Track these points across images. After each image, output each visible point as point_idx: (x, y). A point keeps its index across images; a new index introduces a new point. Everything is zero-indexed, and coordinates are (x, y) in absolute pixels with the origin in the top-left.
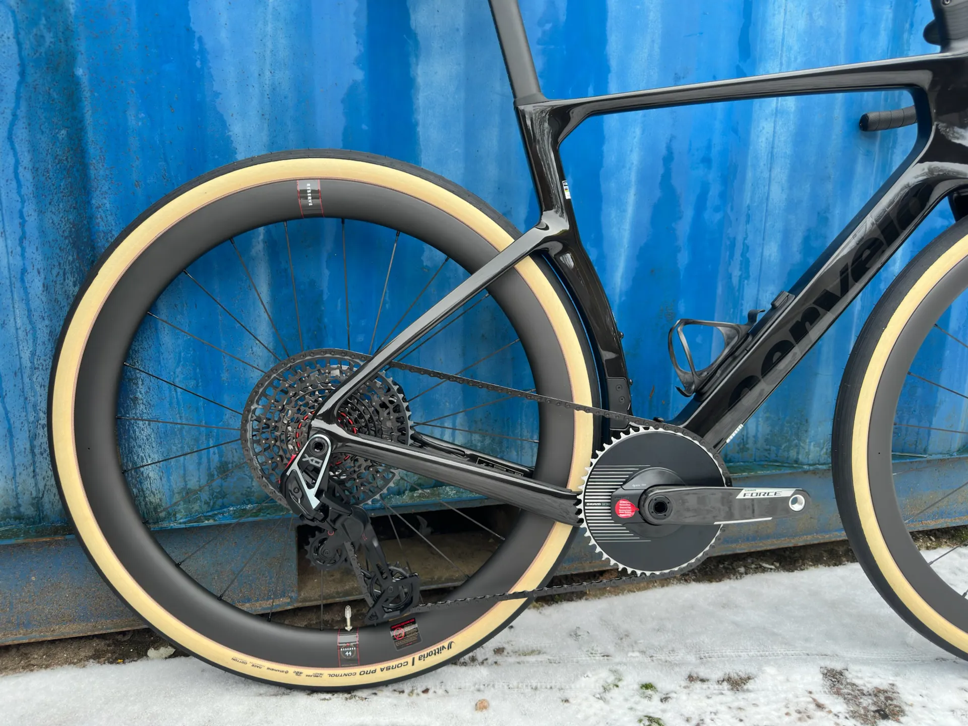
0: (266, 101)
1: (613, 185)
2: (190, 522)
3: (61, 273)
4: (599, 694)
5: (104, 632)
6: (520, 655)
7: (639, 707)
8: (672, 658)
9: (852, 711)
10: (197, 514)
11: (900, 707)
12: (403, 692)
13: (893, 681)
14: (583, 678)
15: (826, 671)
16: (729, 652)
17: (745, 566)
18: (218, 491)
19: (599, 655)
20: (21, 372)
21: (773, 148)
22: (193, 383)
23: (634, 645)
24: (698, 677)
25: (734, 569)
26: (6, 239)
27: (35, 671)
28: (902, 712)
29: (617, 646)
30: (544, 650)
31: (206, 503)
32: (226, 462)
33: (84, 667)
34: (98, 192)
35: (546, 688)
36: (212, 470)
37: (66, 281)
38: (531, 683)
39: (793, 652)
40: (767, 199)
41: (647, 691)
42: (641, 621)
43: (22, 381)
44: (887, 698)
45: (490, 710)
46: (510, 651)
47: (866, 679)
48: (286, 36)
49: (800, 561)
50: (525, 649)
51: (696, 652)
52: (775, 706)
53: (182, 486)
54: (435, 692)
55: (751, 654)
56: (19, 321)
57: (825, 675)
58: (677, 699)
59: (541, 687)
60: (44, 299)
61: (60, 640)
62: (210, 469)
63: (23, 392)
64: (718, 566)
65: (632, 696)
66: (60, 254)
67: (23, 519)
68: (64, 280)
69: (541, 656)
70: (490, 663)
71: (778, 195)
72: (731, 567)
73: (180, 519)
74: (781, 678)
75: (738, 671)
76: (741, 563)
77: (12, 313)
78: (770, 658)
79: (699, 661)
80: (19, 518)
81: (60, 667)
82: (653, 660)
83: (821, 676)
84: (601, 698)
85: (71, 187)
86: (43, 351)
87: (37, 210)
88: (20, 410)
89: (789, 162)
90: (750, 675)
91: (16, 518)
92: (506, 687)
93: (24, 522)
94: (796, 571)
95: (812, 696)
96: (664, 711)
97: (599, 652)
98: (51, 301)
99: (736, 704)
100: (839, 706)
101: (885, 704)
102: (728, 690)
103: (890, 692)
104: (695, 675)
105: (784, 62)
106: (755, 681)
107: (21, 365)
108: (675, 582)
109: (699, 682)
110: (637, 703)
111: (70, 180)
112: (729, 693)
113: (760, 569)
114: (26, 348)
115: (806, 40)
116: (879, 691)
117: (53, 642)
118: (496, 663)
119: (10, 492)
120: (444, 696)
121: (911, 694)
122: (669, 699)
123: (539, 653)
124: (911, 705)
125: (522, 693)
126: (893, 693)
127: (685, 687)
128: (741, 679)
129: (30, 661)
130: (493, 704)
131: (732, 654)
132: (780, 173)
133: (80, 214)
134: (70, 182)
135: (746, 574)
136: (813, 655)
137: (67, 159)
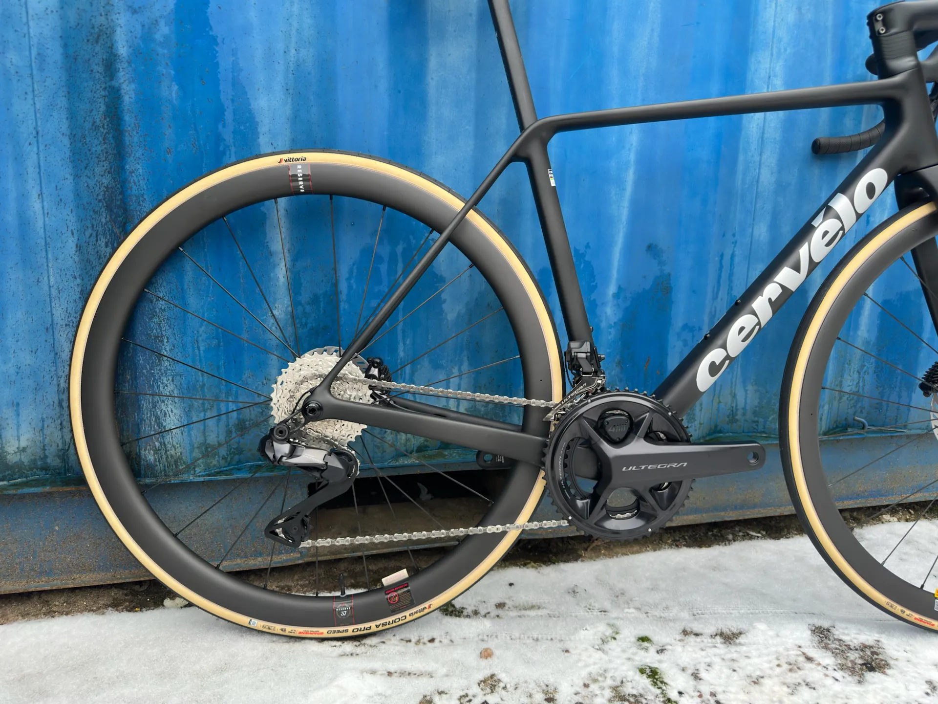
0: (290, 75)
1: (613, 164)
2: (209, 475)
3: (94, 234)
4: (598, 645)
5: (123, 581)
6: (520, 610)
7: (637, 658)
8: (666, 614)
9: (840, 664)
10: (215, 468)
11: (886, 661)
12: (410, 641)
13: (878, 637)
14: (582, 631)
15: (814, 628)
16: (720, 609)
17: (733, 534)
18: (235, 447)
19: (596, 611)
20: (53, 328)
21: (763, 133)
22: (215, 342)
23: (630, 602)
24: (692, 632)
25: (722, 536)
26: (43, 202)
27: (56, 618)
28: (887, 665)
29: (614, 603)
30: (544, 605)
31: (224, 458)
32: (243, 420)
33: (103, 614)
34: (132, 158)
35: (547, 639)
36: (230, 426)
37: (99, 241)
38: (532, 634)
39: (782, 611)
40: (758, 182)
41: (643, 643)
42: (635, 581)
43: (53, 336)
44: (873, 653)
45: (494, 658)
46: (511, 606)
47: (853, 636)
48: (311, 16)
49: (786, 530)
50: (526, 604)
51: (690, 609)
52: (766, 658)
53: (202, 442)
54: (441, 642)
55: (742, 611)
56: (52, 279)
57: (813, 631)
58: (672, 651)
59: (542, 638)
60: (77, 259)
61: (80, 589)
62: (229, 425)
63: (54, 347)
64: (707, 533)
65: (630, 648)
66: (93, 217)
67: (49, 470)
68: (97, 241)
69: (540, 610)
70: (492, 617)
71: (767, 178)
72: (719, 534)
73: (200, 472)
74: (771, 633)
75: (730, 627)
76: (729, 531)
77: (46, 272)
78: (760, 616)
79: (692, 617)
80: (45, 468)
81: (79, 614)
82: (648, 616)
83: (810, 632)
84: (600, 649)
85: (107, 153)
86: (74, 308)
87: (73, 175)
88: (50, 365)
89: (778, 147)
90: (742, 630)
91: (42, 469)
92: (508, 638)
93: (50, 473)
94: (782, 539)
95: (802, 650)
96: (660, 662)
97: (597, 607)
98: (83, 260)
99: (729, 656)
100: (828, 659)
101: (871, 658)
102: (721, 643)
103: (875, 647)
104: (689, 630)
105: (774, 53)
106: (746, 636)
107: (52, 321)
108: (667, 547)
109: (693, 636)
110: (635, 654)
111: (105, 146)
112: (722, 646)
113: (747, 537)
114: (58, 305)
115: (795, 32)
116: (866, 647)
117: (73, 590)
118: (498, 616)
119: (38, 444)
120: (449, 645)
121: (896, 650)
122: (665, 651)
123: (539, 608)
124: (897, 659)
125: (524, 644)
126: (879, 648)
127: (680, 640)
128: (733, 633)
129: (51, 608)
130: (497, 652)
131: (724, 611)
132: (770, 158)
133: (114, 178)
134: (105, 148)
135: (734, 541)
136: (801, 613)
137: (103, 126)
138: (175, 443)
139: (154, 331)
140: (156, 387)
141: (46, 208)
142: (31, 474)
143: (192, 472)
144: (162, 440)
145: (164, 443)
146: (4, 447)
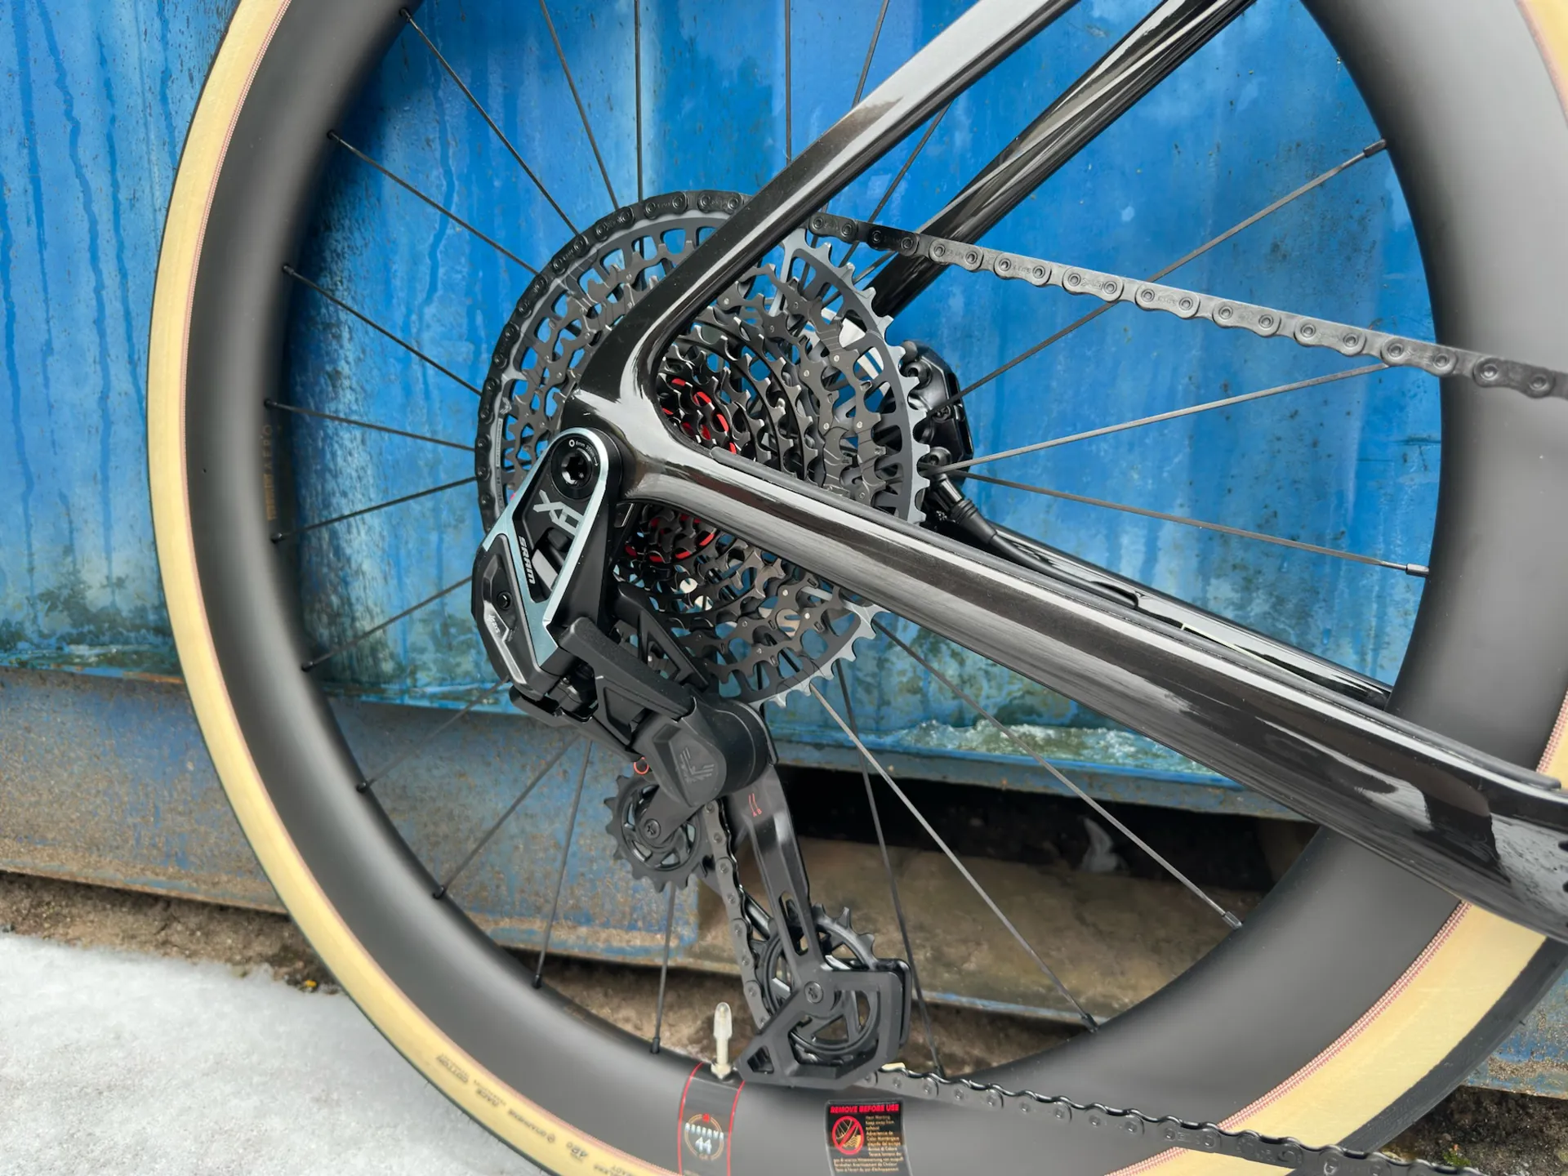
26: (136, 3)
138: (370, 604)
139: (323, 310)
140: (328, 456)
141: (141, 18)
142: (136, 638)
143: (409, 681)
144: (344, 591)
145: (349, 599)
146: (79, 572)
